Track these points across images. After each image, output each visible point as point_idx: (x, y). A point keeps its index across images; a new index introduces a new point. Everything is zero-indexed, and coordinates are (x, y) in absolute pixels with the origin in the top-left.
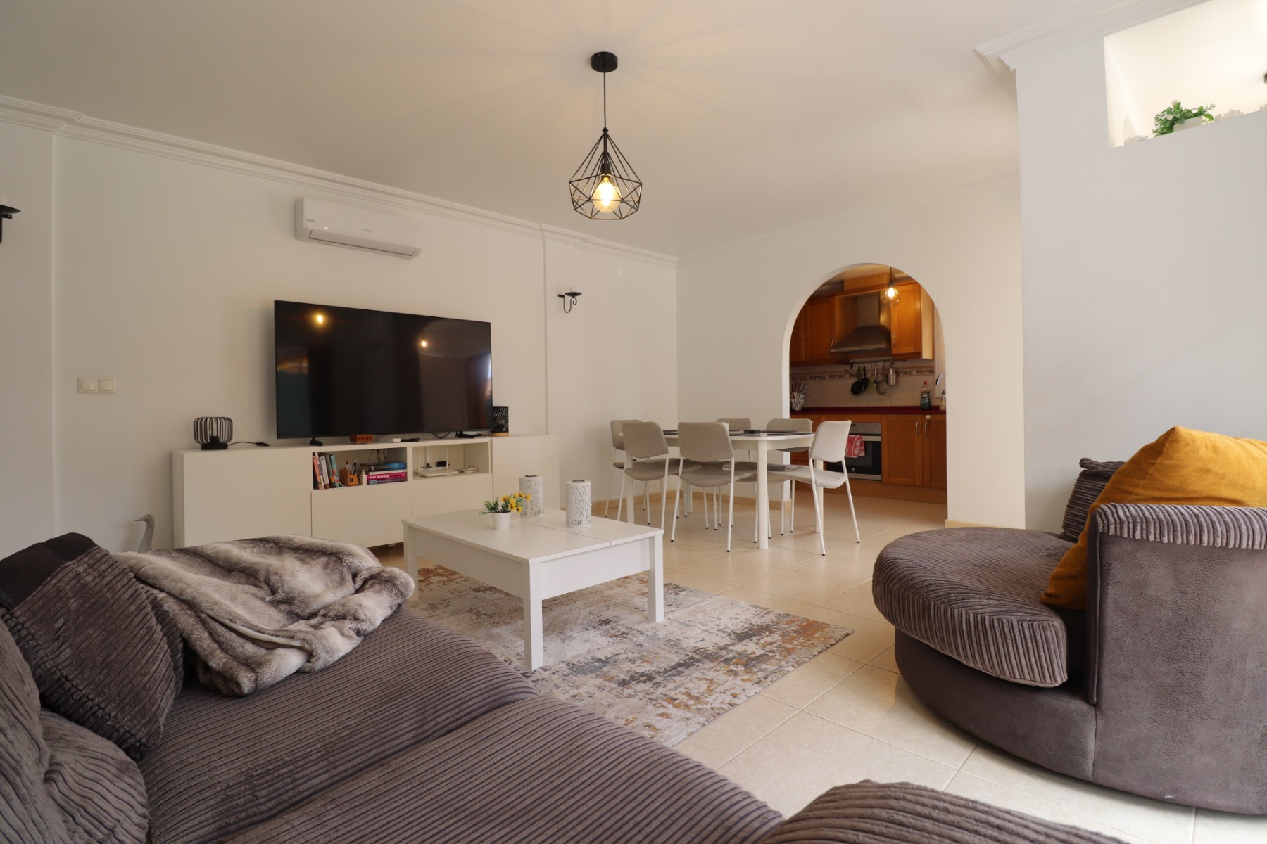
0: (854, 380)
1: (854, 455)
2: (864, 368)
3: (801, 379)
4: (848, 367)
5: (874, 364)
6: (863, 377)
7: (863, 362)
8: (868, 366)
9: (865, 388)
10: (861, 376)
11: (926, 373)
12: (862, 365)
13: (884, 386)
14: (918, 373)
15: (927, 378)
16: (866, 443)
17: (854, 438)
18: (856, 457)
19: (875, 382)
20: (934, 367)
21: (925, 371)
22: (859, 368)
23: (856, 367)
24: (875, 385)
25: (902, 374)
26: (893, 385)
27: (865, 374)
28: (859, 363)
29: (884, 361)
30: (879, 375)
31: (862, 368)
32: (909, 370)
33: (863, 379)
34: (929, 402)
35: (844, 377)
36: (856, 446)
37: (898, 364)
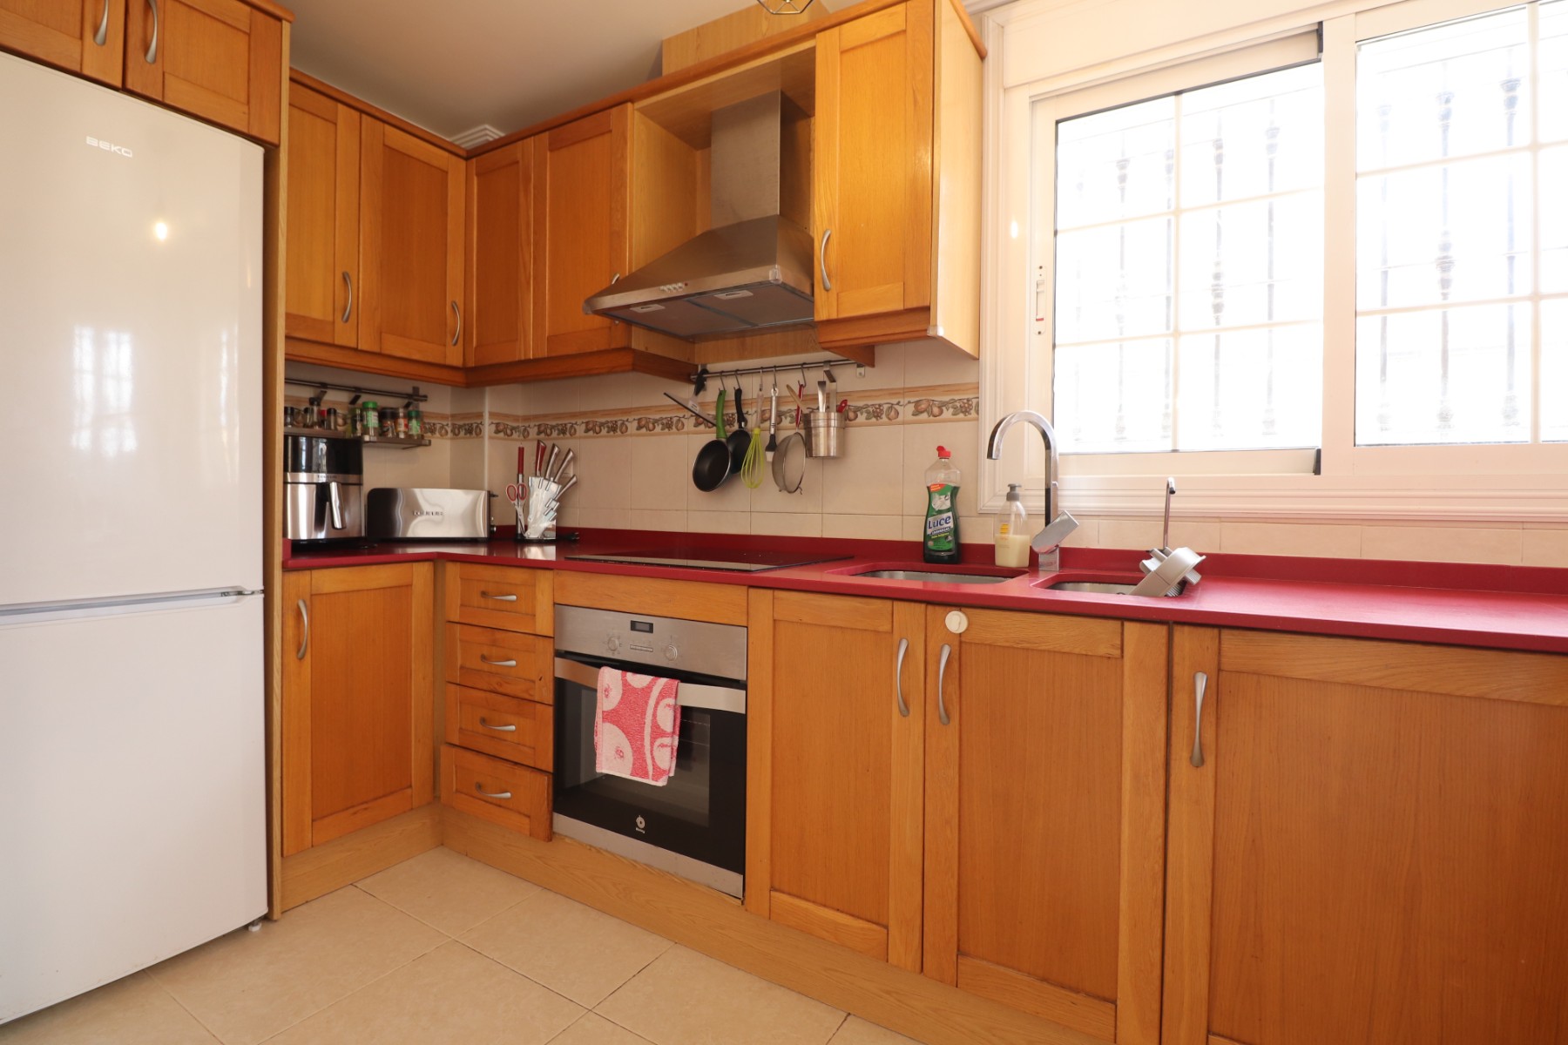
0: (709, 436)
1: (658, 772)
2: (738, 392)
3: (563, 432)
4: (686, 392)
5: (769, 379)
6: (736, 427)
7: (737, 373)
8: (750, 386)
9: (737, 468)
10: (731, 424)
11: (947, 414)
12: (731, 384)
13: (796, 460)
14: (917, 412)
15: (952, 432)
16: (687, 715)
17: (649, 688)
18: (662, 783)
19: (772, 446)
20: (976, 387)
21: (942, 406)
22: (722, 394)
23: (713, 387)
24: (770, 455)
25: (862, 418)
26: (828, 458)
27: (742, 418)
28: (722, 374)
29: (803, 366)
30: (786, 422)
31: (731, 396)
32: (884, 401)
33: (735, 433)
34: (956, 531)
35: (680, 426)
36: (657, 732)
37: (850, 379)
